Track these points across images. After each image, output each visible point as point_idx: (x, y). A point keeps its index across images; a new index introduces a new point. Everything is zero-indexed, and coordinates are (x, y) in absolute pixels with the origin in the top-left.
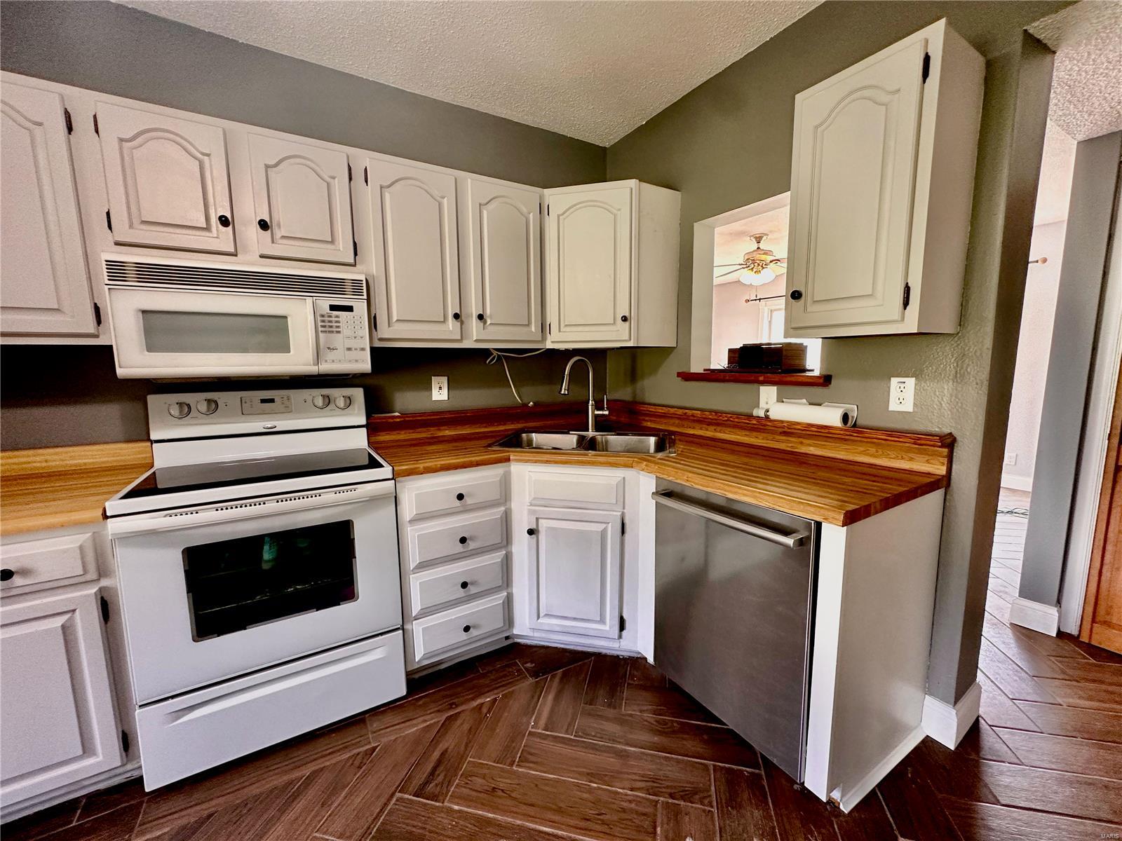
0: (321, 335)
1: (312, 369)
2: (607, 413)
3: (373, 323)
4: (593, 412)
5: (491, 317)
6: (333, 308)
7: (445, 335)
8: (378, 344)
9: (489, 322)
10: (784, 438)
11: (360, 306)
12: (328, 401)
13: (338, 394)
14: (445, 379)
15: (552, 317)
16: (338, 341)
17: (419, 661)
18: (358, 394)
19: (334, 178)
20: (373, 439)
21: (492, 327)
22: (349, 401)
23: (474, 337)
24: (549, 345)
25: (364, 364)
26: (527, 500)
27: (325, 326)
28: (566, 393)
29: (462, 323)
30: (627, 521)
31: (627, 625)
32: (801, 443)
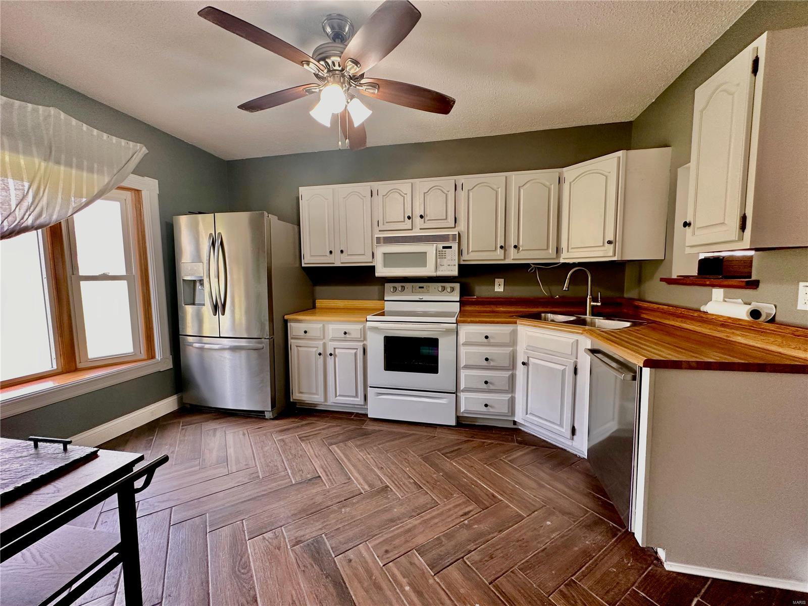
0: (438, 260)
1: (433, 274)
2: (599, 304)
3: (460, 252)
4: (590, 303)
5: (522, 246)
6: (444, 247)
7: (496, 257)
8: (462, 263)
9: (521, 249)
10: (723, 329)
11: (455, 246)
12: (444, 289)
13: (448, 285)
14: (502, 281)
15: (564, 245)
16: (445, 262)
17: (463, 412)
18: (457, 286)
19: (448, 191)
20: (462, 308)
21: (524, 252)
22: (453, 289)
23: (513, 258)
24: (562, 261)
25: (455, 272)
26: (524, 346)
27: (439, 255)
28: (567, 289)
29: (505, 250)
30: (578, 367)
31: (577, 432)
32: (733, 333)
